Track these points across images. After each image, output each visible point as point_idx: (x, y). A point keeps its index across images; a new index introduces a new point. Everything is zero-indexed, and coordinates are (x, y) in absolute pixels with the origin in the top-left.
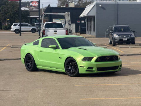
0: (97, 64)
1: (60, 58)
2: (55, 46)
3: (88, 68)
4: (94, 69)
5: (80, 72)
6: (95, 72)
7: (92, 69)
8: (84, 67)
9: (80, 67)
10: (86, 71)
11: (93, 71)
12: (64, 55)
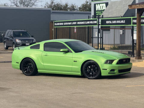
0: (118, 67)
1: (74, 61)
2: (66, 50)
3: (111, 70)
4: (115, 72)
5: (102, 74)
6: (117, 74)
7: (114, 71)
8: (107, 69)
9: (103, 69)
10: (109, 73)
11: (114, 73)
12: (81, 58)
